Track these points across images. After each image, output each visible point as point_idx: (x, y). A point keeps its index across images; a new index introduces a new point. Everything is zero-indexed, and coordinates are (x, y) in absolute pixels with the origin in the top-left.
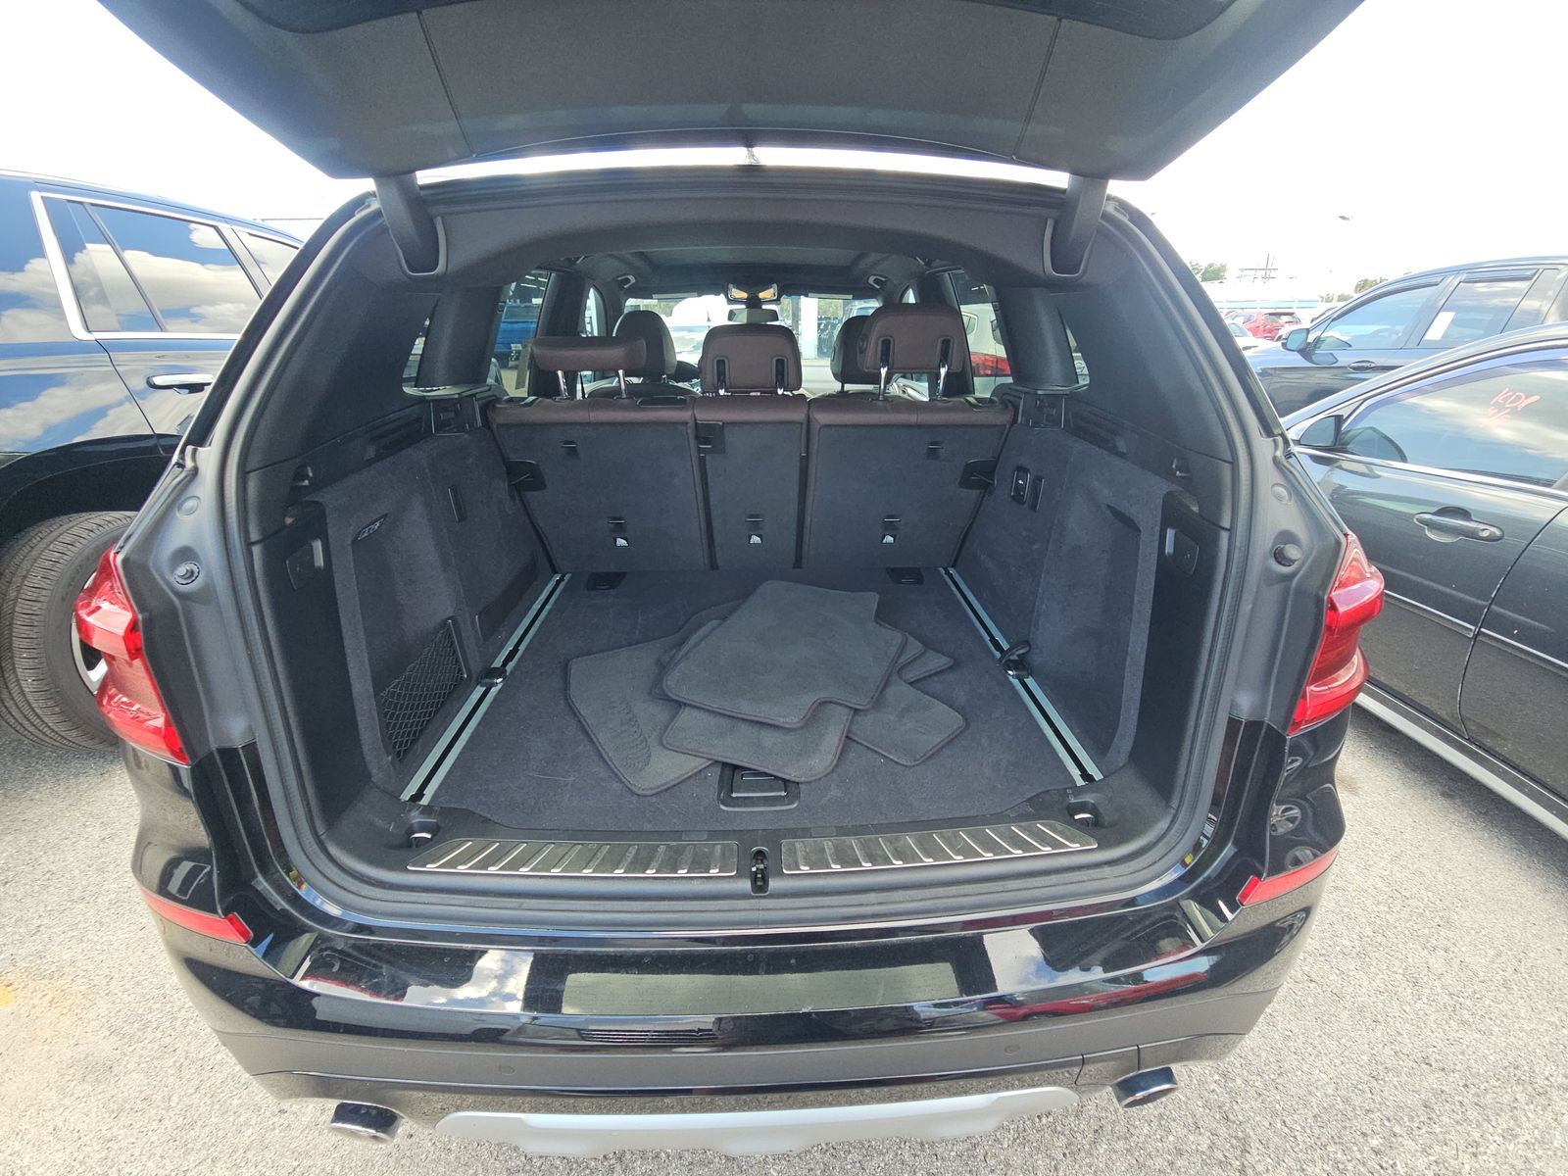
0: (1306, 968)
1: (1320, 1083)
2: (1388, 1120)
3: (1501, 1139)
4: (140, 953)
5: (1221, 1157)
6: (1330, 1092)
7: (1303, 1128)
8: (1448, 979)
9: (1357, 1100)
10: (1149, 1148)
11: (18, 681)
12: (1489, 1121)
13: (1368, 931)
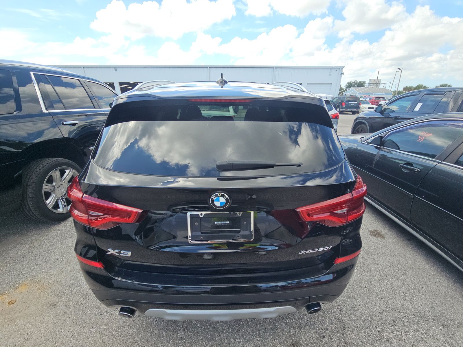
0: (365, 284)
1: (365, 313)
2: (383, 324)
3: (414, 331)
4: (62, 275)
5: (338, 330)
6: (368, 316)
7: (360, 324)
8: (403, 289)
9: (375, 318)
10: (319, 328)
11: (28, 203)
12: (411, 326)
13: (383, 275)
